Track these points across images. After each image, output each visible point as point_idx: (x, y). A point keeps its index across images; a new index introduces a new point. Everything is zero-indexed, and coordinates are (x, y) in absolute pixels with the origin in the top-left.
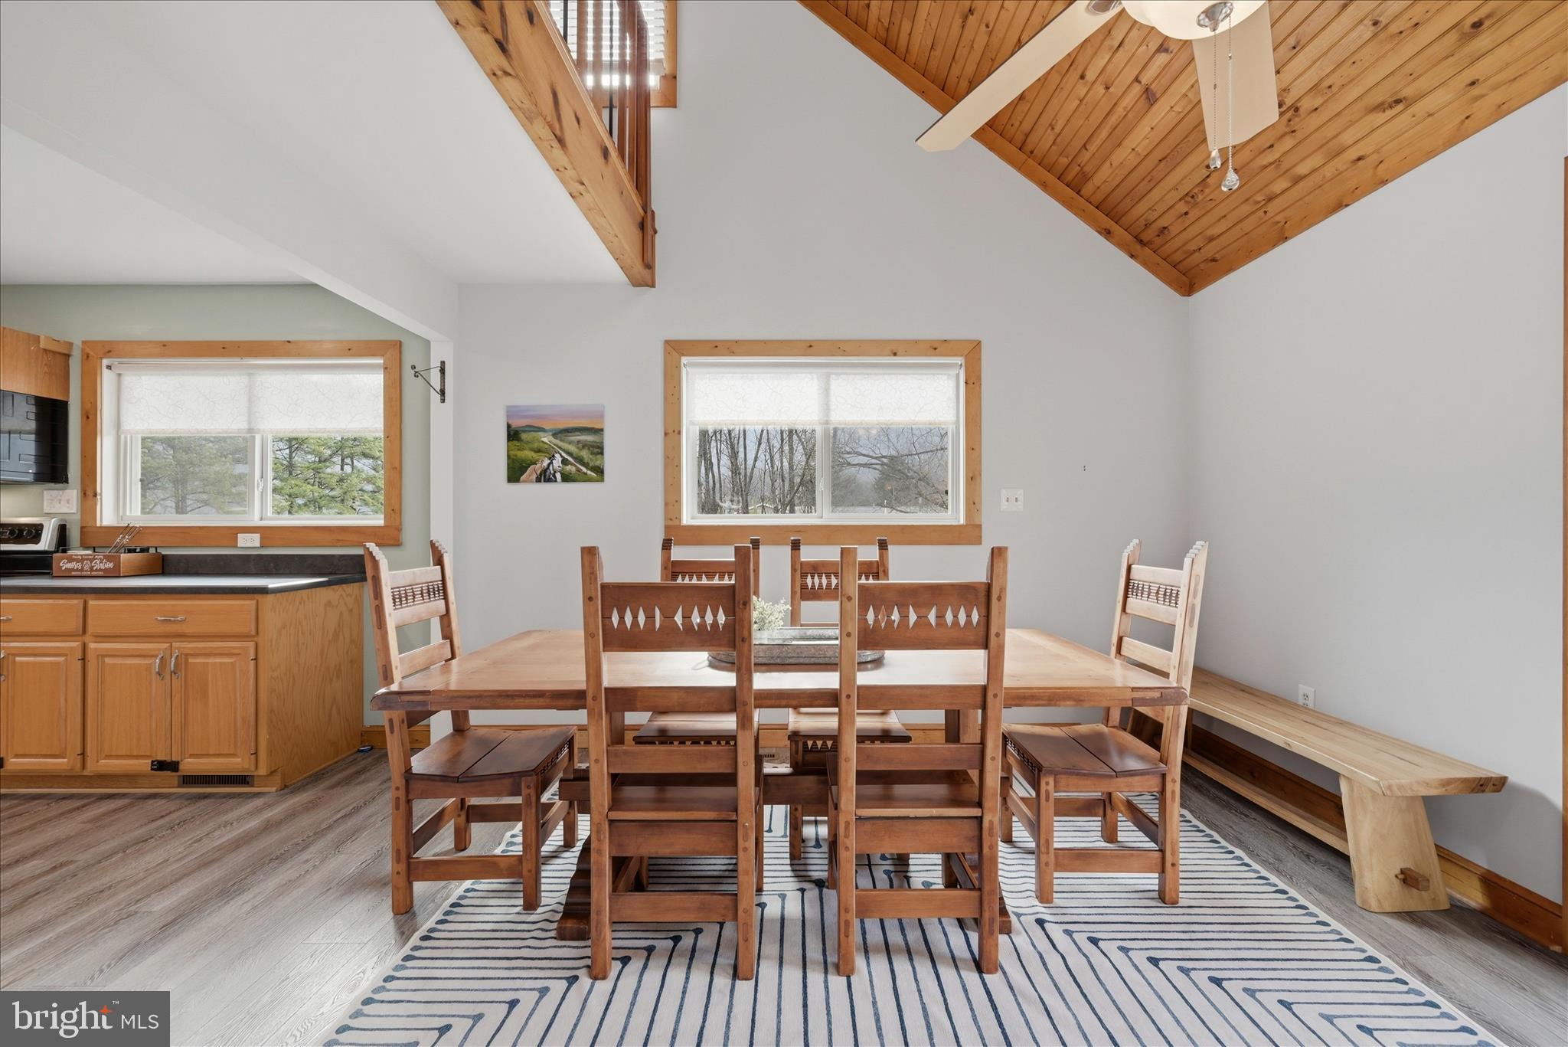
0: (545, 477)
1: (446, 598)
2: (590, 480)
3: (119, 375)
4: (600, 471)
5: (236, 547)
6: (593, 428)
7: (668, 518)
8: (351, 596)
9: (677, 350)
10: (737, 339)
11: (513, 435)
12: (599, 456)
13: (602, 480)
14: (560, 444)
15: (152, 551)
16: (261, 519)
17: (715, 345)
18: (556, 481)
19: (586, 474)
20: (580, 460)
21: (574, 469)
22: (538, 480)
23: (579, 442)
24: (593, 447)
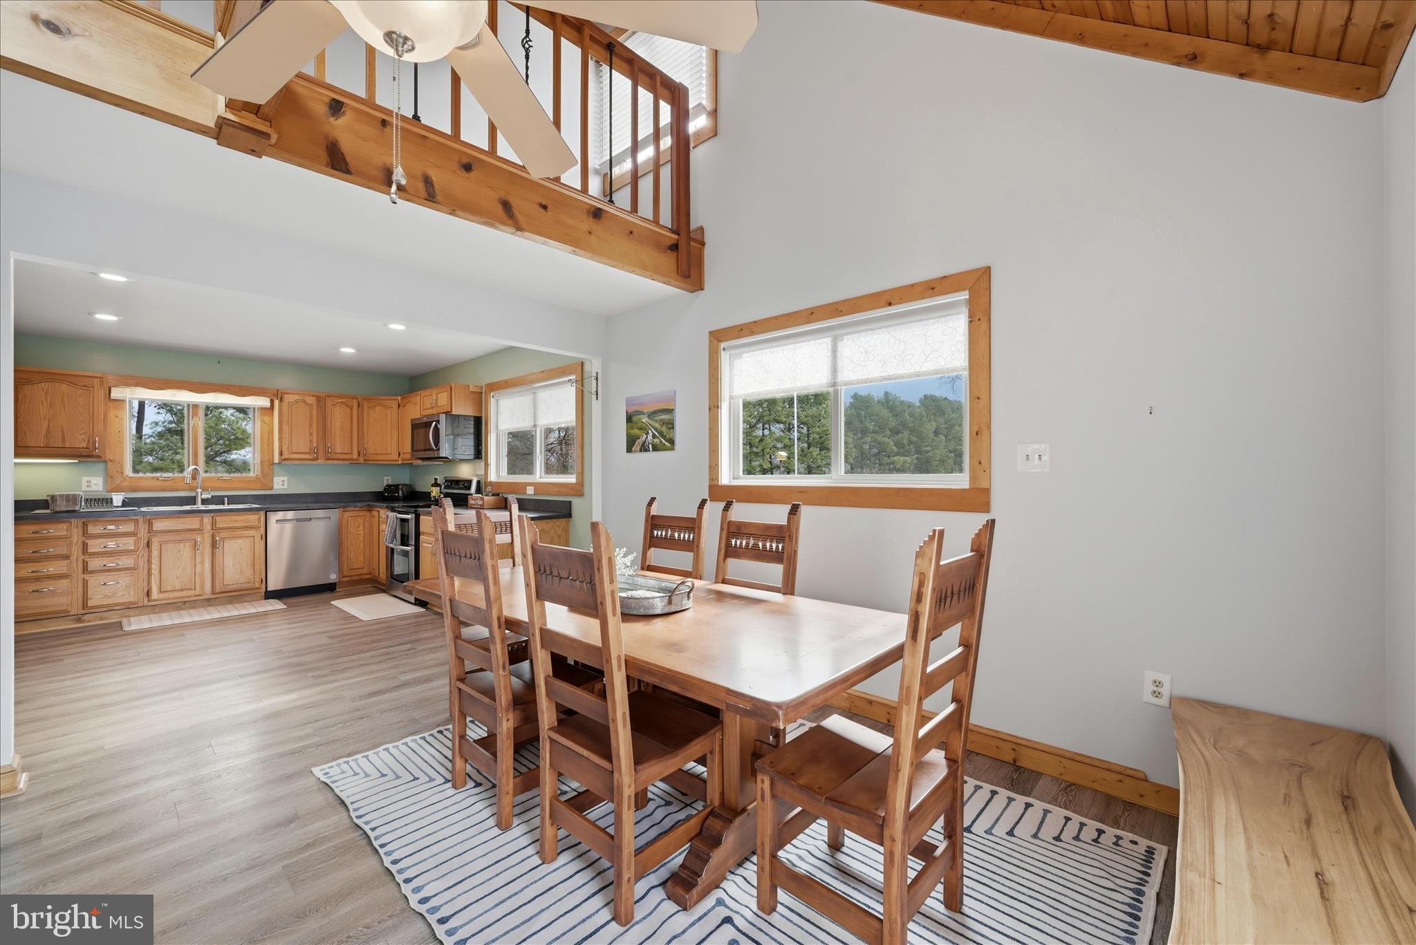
0: (644, 449)
1: (512, 532)
2: (666, 449)
3: (498, 400)
4: (672, 442)
5: (526, 493)
6: (668, 409)
7: (711, 480)
8: (560, 527)
9: (718, 337)
10: (754, 320)
11: (629, 419)
12: (672, 430)
13: (673, 449)
14: (652, 423)
15: (500, 495)
16: (540, 478)
17: (740, 329)
18: (649, 451)
19: (664, 444)
20: (661, 433)
21: (658, 441)
22: (641, 451)
23: (661, 420)
24: (668, 423)
